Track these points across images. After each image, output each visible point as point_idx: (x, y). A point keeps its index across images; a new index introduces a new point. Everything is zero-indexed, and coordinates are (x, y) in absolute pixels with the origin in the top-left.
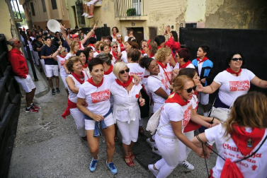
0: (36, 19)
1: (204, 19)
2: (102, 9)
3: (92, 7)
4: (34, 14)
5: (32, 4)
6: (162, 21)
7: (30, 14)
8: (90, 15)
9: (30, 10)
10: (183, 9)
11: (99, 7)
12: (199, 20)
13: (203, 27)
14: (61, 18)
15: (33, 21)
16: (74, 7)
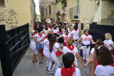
0: (44, 18)
1: (100, 21)
2: (66, 15)
3: (62, 14)
4: (43, 16)
5: (43, 12)
6: (86, 21)
7: (42, 16)
8: (61, 17)
9: (42, 14)
10: (93, 16)
11: (65, 14)
12: (98, 21)
13: (100, 24)
14: (52, 18)
15: (42, 18)
16: (57, 14)
